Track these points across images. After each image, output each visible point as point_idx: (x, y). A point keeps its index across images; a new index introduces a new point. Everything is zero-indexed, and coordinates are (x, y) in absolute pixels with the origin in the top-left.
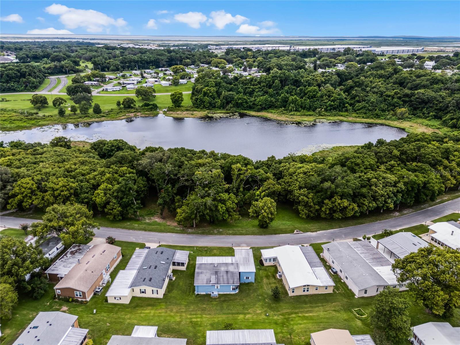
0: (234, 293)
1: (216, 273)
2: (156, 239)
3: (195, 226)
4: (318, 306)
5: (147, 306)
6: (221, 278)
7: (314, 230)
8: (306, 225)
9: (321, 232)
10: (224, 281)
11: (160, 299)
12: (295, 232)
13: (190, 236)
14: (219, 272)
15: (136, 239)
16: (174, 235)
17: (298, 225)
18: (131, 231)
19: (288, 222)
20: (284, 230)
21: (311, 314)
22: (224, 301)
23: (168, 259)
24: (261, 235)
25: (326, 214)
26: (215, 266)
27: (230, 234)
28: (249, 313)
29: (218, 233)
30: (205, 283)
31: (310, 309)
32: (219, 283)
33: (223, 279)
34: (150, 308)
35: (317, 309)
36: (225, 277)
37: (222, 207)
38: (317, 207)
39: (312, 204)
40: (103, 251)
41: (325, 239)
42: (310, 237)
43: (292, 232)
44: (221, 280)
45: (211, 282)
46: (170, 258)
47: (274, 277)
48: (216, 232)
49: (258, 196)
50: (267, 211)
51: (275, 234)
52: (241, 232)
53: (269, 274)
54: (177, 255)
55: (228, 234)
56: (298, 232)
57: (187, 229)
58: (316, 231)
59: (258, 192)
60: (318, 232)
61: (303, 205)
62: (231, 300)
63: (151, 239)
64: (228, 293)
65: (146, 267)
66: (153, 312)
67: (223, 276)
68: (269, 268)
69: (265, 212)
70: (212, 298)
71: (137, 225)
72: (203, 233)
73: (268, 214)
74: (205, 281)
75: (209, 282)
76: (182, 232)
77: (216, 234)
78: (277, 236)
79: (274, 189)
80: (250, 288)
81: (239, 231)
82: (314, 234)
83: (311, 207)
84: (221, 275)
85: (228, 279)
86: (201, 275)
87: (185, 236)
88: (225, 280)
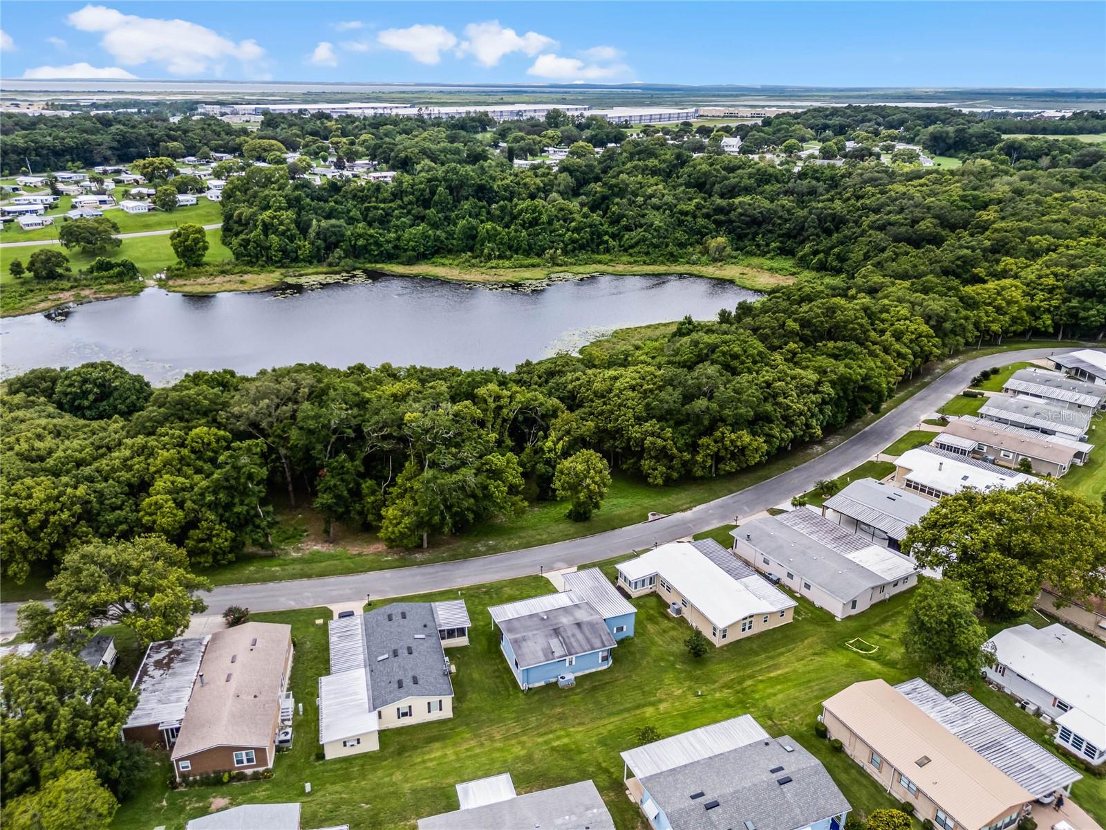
0: (606, 667)
1: (556, 632)
2: (348, 591)
3: (425, 545)
4: (782, 654)
5: (427, 743)
6: (572, 640)
7: (684, 507)
8: (665, 500)
9: (699, 508)
10: (581, 645)
11: (450, 720)
12: (651, 518)
13: (428, 569)
14: (561, 629)
15: (295, 600)
16: (388, 574)
17: (646, 501)
18: (271, 585)
19: (621, 501)
20: (627, 518)
21: (779, 672)
22: (594, 689)
23: (425, 626)
24: (584, 536)
25: (704, 468)
26: (543, 619)
27: (517, 548)
28: (661, 701)
29: (488, 550)
30: (543, 658)
31: (771, 663)
32: (573, 651)
33: (577, 641)
34: (437, 745)
35: (782, 659)
36: (580, 636)
37: (496, 487)
38: (687, 456)
39: (675, 451)
40: (250, 641)
41: (715, 521)
42: (684, 523)
43: (644, 518)
44: (575, 644)
45: (556, 654)
46: (429, 624)
47: (667, 617)
48: (483, 549)
49: (550, 451)
50: (597, 479)
51: (614, 529)
52: (539, 537)
53: (651, 612)
54: (440, 613)
55: (512, 548)
56: (657, 517)
57: (410, 554)
58: (690, 508)
59: (549, 444)
60: (695, 509)
61: (652, 458)
62: (606, 683)
63: (335, 593)
64: (593, 670)
65: (386, 656)
66: (449, 751)
67: (573, 635)
68: (643, 600)
69: (593, 482)
70: (563, 690)
71: (278, 568)
72: (455, 558)
73: (599, 486)
74: (540, 654)
75: (551, 656)
76: (403, 564)
77: (485, 554)
78: (617, 531)
79: (580, 432)
80: (632, 649)
81: (533, 537)
82: (688, 514)
83: (672, 458)
84: (569, 633)
85: (588, 640)
86: (524, 644)
87: (414, 570)
88: (583, 642)
